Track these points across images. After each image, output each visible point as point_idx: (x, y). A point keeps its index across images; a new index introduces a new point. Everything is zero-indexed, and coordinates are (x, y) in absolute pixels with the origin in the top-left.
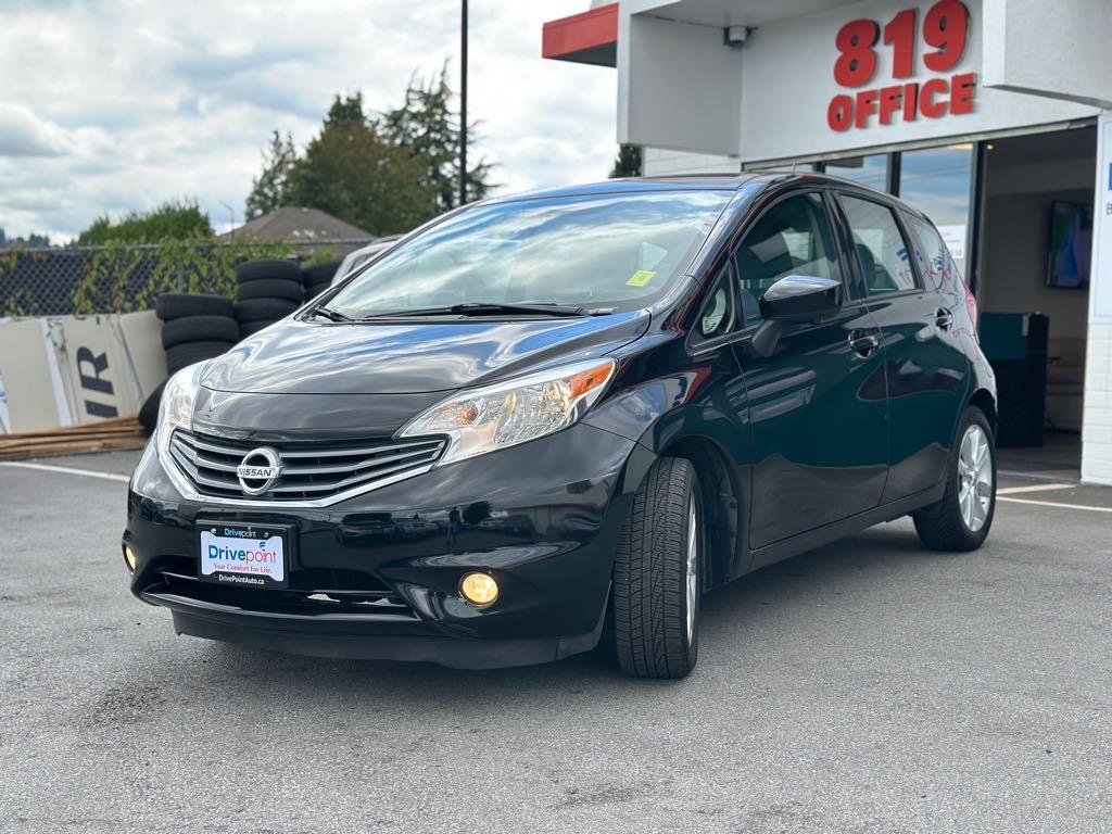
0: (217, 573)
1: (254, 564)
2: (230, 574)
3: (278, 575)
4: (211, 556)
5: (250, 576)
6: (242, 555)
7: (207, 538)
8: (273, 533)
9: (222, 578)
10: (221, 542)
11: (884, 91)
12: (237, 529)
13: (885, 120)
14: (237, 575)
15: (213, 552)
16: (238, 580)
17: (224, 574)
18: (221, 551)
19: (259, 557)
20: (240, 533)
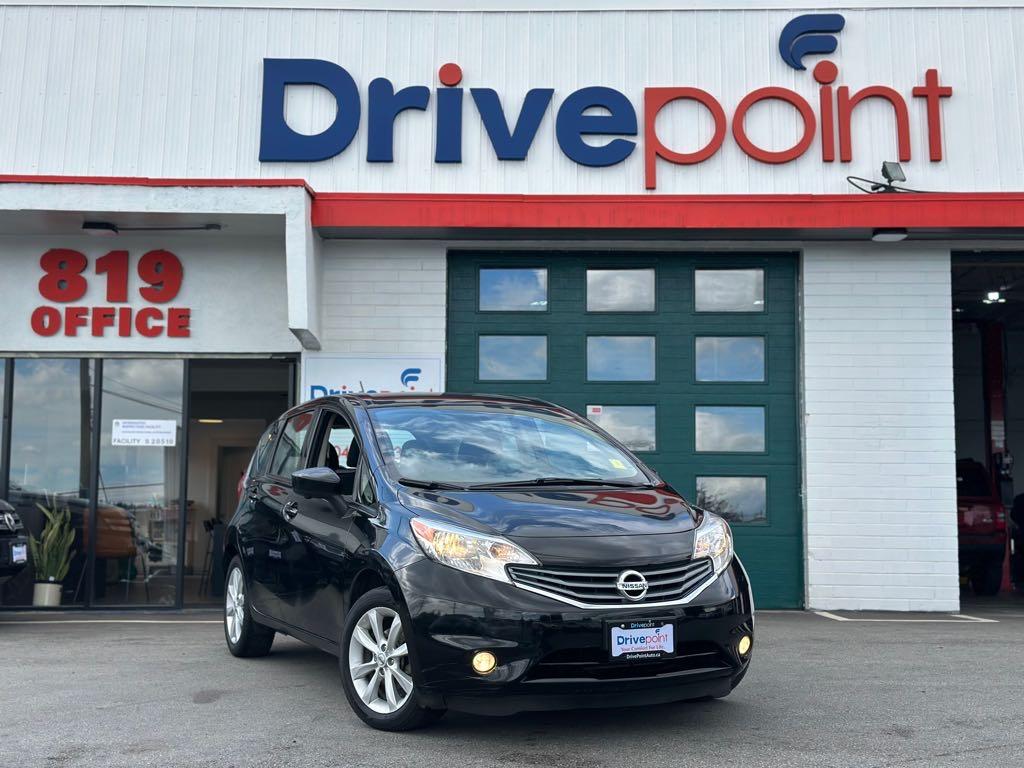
0: (624, 655)
1: (652, 644)
2: (635, 653)
3: (669, 648)
4: (619, 643)
5: (650, 653)
6: (642, 639)
7: (616, 632)
8: (666, 622)
9: (628, 657)
10: (627, 633)
11: (96, 310)
12: (640, 623)
13: (98, 332)
14: (640, 653)
15: (621, 640)
16: (641, 656)
17: (630, 654)
18: (627, 639)
19: (655, 639)
20: (643, 625)
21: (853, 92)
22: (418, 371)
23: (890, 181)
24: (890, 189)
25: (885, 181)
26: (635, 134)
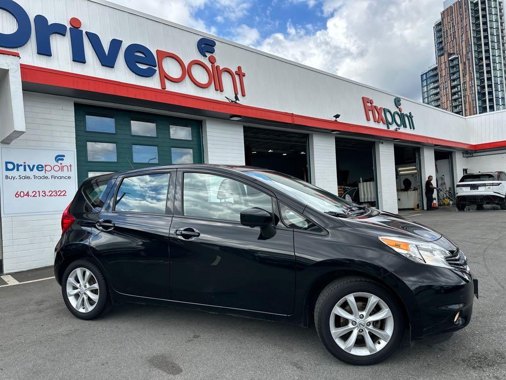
21: (221, 68)
22: (64, 156)
23: (236, 100)
24: (236, 103)
25: (234, 100)
26: (156, 66)
